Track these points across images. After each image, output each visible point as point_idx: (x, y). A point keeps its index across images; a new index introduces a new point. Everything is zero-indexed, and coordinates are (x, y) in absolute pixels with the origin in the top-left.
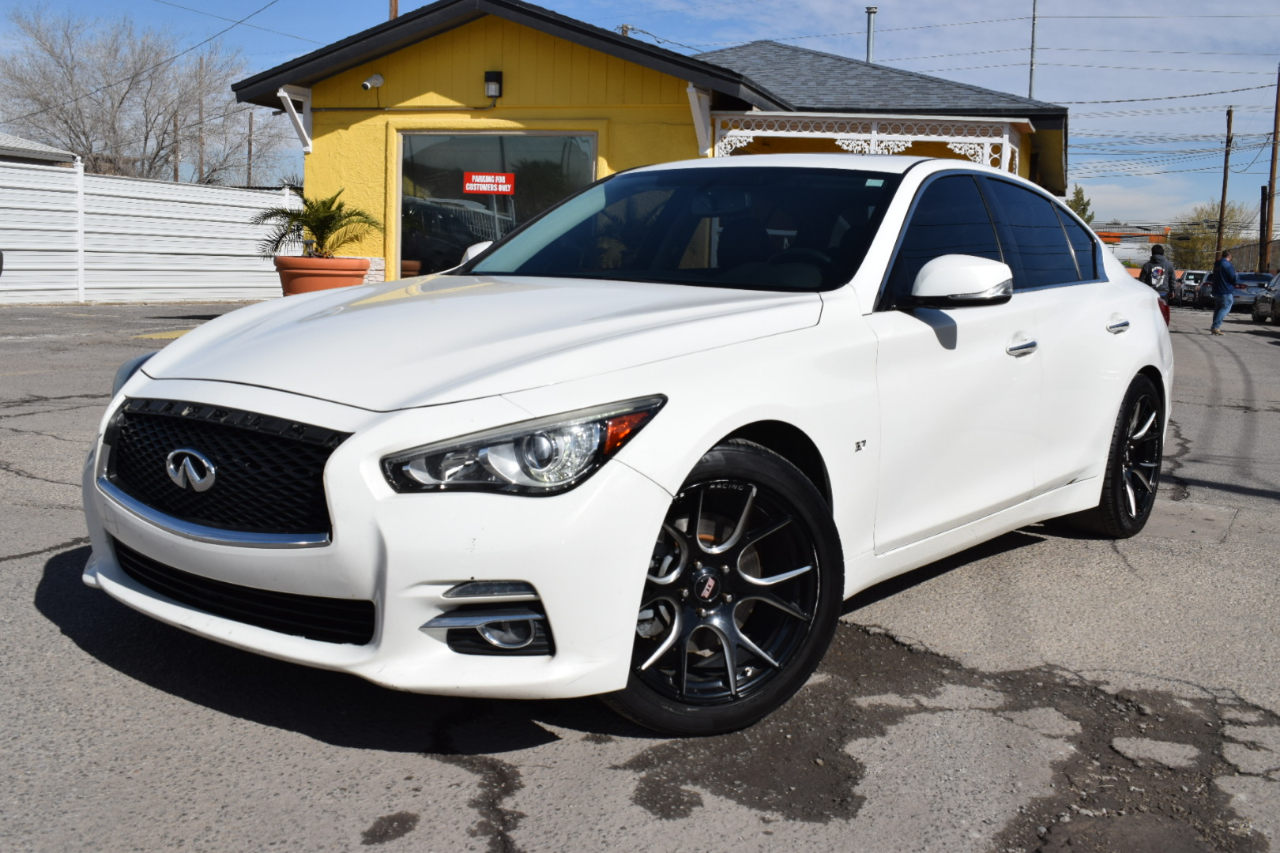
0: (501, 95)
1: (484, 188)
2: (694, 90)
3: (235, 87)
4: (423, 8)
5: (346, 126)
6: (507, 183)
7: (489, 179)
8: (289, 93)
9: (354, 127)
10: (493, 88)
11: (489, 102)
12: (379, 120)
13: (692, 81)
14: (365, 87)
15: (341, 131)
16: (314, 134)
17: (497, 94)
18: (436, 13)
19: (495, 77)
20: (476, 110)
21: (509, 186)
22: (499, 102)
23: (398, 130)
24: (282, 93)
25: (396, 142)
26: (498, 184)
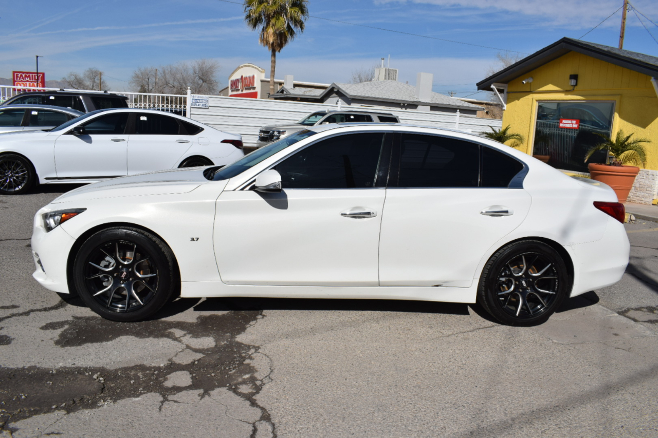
0: (576, 85)
1: (567, 126)
2: (654, 80)
3: (478, 84)
4: (544, 49)
5: (518, 99)
6: (576, 124)
7: (569, 122)
8: (495, 86)
9: (521, 99)
10: (573, 82)
11: (572, 88)
12: (530, 96)
13: (653, 76)
14: (523, 83)
15: (517, 101)
16: (507, 102)
17: (575, 84)
18: (548, 51)
19: (574, 77)
20: (567, 92)
21: (577, 125)
22: (576, 88)
23: (537, 101)
24: (492, 86)
25: (536, 105)
26: (572, 124)
